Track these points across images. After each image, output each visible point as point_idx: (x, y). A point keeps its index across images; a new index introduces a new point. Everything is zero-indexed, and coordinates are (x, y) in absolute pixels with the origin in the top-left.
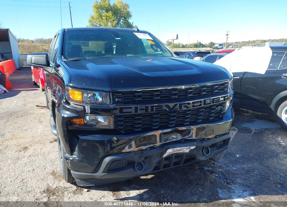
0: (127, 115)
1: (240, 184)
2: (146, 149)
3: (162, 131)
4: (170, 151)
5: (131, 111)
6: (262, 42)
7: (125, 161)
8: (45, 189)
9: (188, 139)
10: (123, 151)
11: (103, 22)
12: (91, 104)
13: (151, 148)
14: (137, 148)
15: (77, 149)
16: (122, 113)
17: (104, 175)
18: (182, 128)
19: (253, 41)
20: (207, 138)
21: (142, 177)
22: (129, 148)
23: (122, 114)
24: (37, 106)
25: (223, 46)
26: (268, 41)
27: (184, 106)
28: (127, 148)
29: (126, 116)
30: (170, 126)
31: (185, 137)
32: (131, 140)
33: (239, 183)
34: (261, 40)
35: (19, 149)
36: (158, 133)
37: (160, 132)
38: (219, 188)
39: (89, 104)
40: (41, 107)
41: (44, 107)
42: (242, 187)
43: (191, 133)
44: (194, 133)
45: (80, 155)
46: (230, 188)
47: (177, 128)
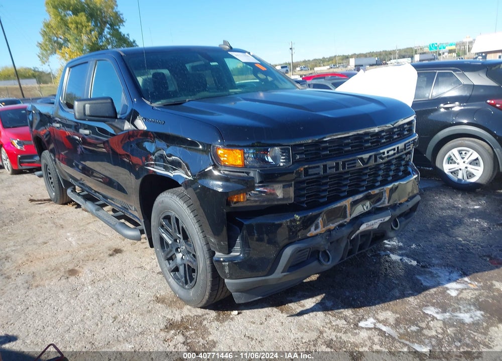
0: (309, 179)
1: (440, 265)
2: (335, 228)
3: (353, 199)
4: (363, 227)
5: (318, 172)
6: (343, 59)
7: (309, 250)
8: (166, 324)
9: (380, 206)
10: (308, 235)
11: (70, 34)
12: (260, 168)
13: (341, 226)
14: (324, 229)
15: (238, 241)
16: (307, 176)
17: (285, 275)
18: (374, 192)
19: (330, 58)
20: (400, 204)
21: (305, 281)
22: (315, 230)
23: (308, 178)
24: (32, 200)
25: (288, 69)
26: (352, 56)
27: (379, 158)
28: (313, 228)
29: (309, 181)
30: (361, 189)
31: (376, 205)
32: (317, 216)
33: (438, 264)
34: (341, 56)
35: (61, 274)
36: (348, 202)
37: (351, 199)
38: (417, 274)
39: (258, 168)
40: (38, 201)
41: (45, 200)
42: (445, 268)
43: (384, 198)
44: (386, 197)
45: (244, 251)
46: (431, 272)
47: (369, 191)
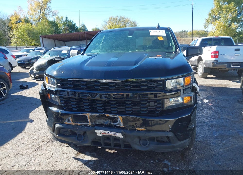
2: (81, 125)
3: (91, 114)
7: (68, 130)
9: (117, 125)
13: (85, 125)
17: (56, 136)
18: (108, 115)
20: (137, 130)
22: (68, 122)
27: (104, 97)
28: (66, 121)
30: (99, 111)
31: (114, 124)
36: (88, 115)
43: (118, 121)
44: (121, 122)
47: (104, 114)
